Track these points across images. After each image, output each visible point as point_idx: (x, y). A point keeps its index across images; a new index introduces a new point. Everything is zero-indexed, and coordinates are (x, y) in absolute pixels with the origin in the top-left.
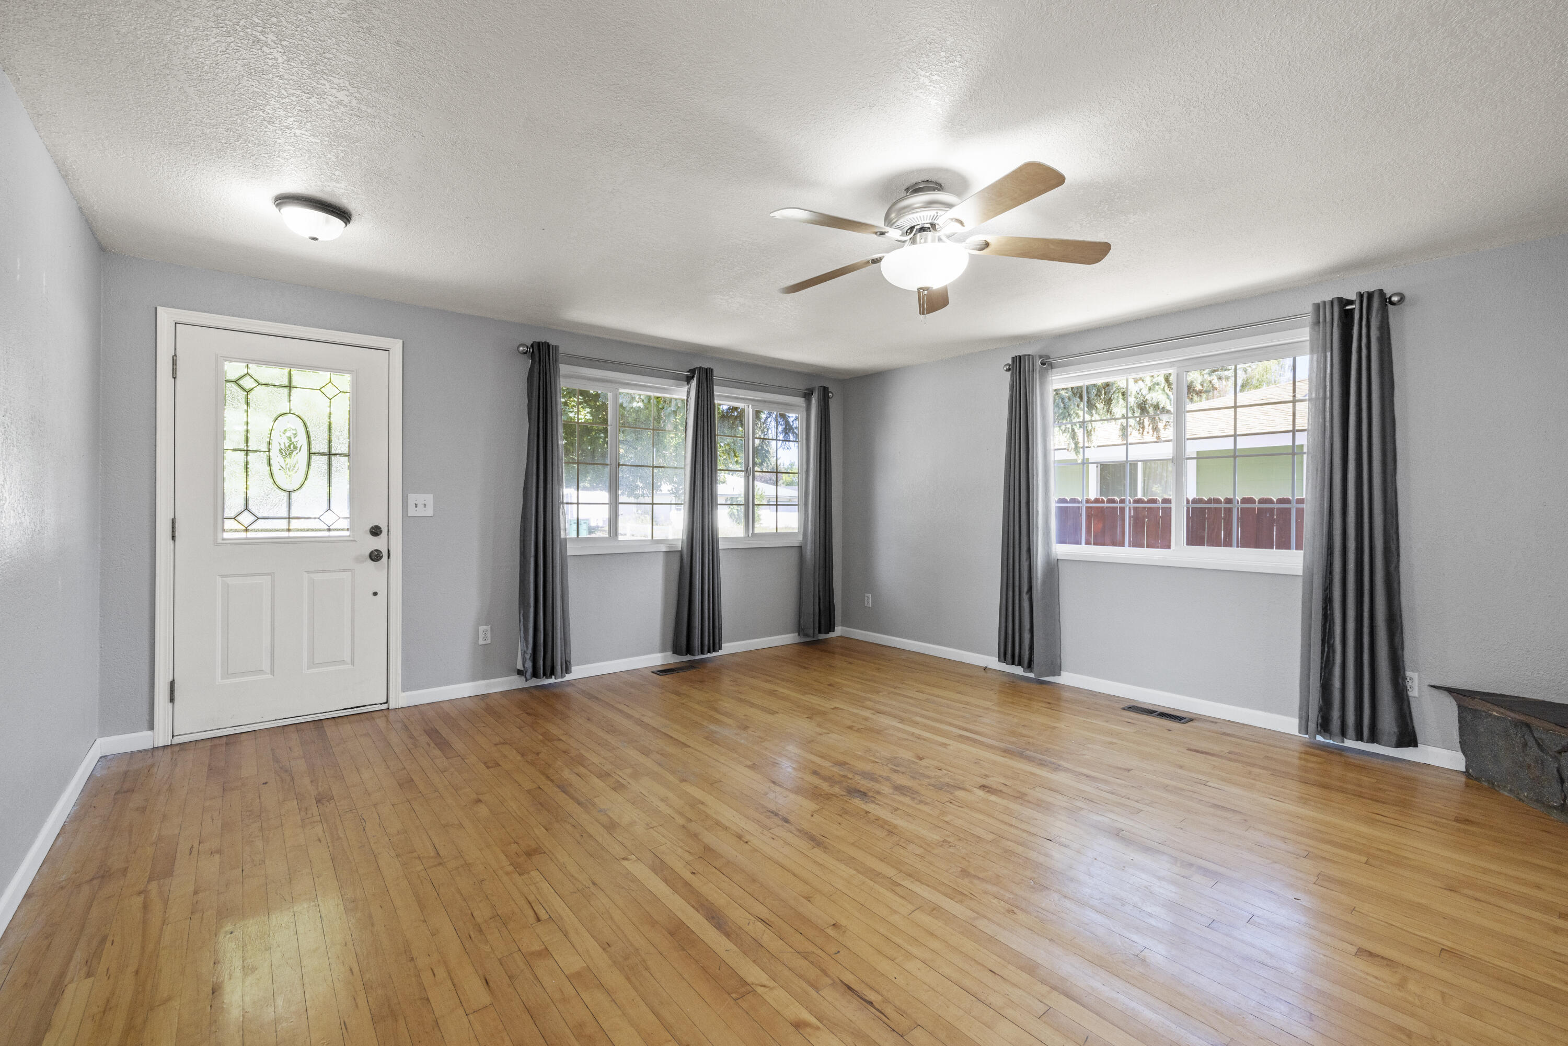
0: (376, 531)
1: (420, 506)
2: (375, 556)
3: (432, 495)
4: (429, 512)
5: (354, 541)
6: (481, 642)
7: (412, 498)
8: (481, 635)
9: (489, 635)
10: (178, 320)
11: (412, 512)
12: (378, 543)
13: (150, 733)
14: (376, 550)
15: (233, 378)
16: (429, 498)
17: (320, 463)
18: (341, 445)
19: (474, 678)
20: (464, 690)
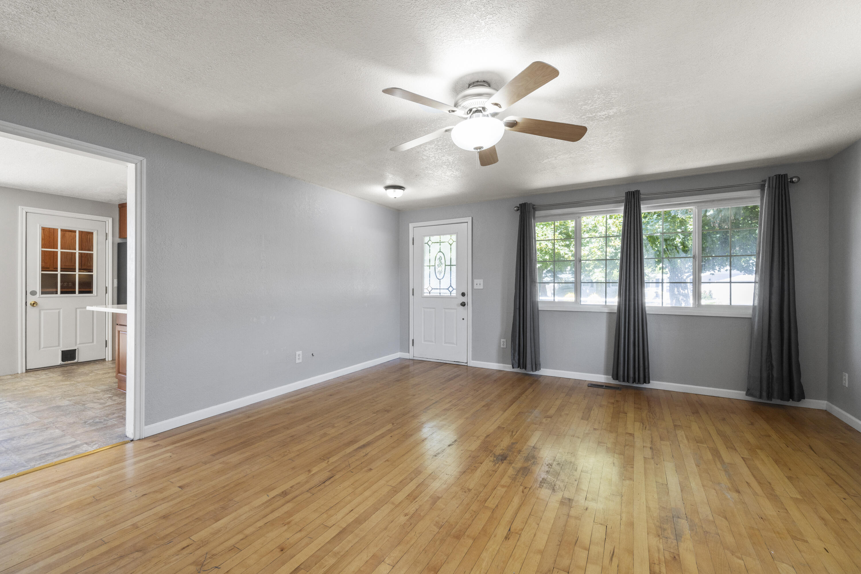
0: (463, 294)
1: (478, 284)
2: (463, 304)
3: (482, 280)
4: (481, 287)
5: (457, 298)
6: (502, 346)
7: (476, 281)
8: (502, 343)
9: (505, 344)
10: (414, 226)
11: (475, 287)
12: (463, 299)
13: (408, 354)
14: (463, 302)
15: (426, 242)
16: (481, 281)
17: (448, 268)
18: (454, 262)
19: (499, 362)
20: (494, 366)
